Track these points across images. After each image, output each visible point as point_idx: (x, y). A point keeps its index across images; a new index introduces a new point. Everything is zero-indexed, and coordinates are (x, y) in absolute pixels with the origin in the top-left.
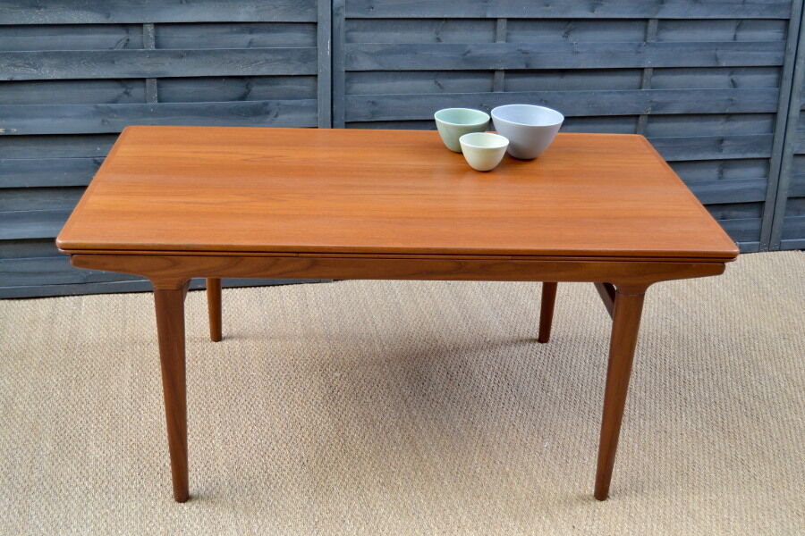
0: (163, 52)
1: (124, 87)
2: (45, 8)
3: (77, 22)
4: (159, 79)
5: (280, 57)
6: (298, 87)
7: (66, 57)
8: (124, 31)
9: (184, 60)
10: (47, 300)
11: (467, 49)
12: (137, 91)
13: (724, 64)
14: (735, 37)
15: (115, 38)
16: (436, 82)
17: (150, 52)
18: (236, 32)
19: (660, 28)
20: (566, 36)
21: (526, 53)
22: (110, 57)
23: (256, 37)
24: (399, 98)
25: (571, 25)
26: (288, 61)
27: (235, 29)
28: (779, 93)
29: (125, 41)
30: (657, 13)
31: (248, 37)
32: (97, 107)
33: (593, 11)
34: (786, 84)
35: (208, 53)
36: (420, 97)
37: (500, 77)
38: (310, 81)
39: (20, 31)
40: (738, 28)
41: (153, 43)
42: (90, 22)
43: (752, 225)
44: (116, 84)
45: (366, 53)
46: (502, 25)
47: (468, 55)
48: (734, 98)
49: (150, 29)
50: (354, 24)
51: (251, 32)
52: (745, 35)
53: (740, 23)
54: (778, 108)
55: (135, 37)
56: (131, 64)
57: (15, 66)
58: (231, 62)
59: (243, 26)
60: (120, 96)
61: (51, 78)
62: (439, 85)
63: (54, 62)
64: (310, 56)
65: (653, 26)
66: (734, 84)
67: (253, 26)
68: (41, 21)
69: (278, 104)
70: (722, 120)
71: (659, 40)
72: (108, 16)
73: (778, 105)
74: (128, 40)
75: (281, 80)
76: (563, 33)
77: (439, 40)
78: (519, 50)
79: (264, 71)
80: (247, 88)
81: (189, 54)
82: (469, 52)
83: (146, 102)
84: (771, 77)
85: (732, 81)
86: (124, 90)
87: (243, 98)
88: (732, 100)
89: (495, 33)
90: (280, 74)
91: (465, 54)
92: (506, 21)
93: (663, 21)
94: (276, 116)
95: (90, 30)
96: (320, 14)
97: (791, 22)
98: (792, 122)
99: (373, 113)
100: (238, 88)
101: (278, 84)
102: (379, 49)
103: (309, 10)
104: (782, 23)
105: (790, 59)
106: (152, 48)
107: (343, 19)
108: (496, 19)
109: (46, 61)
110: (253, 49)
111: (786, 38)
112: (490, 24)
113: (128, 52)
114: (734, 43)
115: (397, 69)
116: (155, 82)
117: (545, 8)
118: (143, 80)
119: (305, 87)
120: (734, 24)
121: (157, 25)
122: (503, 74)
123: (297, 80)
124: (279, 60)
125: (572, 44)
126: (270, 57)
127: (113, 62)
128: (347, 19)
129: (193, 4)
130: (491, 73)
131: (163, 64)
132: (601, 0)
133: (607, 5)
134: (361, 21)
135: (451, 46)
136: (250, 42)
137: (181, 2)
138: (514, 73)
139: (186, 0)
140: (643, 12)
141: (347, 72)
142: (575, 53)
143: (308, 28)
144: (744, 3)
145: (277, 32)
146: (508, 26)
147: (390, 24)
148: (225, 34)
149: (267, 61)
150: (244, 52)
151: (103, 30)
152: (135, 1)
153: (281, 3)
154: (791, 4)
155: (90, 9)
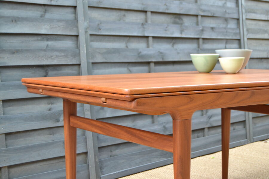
0: (4, 51)
5: (63, 54)
9: (15, 55)
14: (226, 47)
16: (128, 69)
18: (41, 40)
19: (203, 43)
20: (173, 46)
21: (161, 53)
23: (50, 43)
25: (174, 41)
26: (66, 56)
27: (39, 38)
30: (201, 35)
33: (181, 33)
37: (152, 65)
38: (76, 68)
40: (226, 43)
43: (243, 132)
45: (99, 53)
46: (151, 39)
47: (141, 54)
50: (93, 38)
51: (48, 40)
53: (227, 41)
58: (39, 57)
59: (43, 36)
62: (130, 70)
65: (201, 41)
67: (48, 37)
71: (203, 48)
75: (63, 67)
76: (171, 44)
77: (127, 47)
78: (159, 52)
79: (55, 62)
80: (46, 73)
82: (140, 52)
89: (148, 44)
90: (63, 63)
91: (139, 54)
93: (204, 39)
96: (80, 31)
97: (241, 40)
100: (42, 73)
101: (61, 70)
103: (75, 29)
104: (238, 41)
107: (89, 35)
108: (147, 37)
110: (47, 49)
112: (145, 39)
115: (112, 61)
117: (165, 32)
119: (74, 71)
120: (225, 41)
122: (154, 64)
123: (70, 67)
124: (62, 56)
125: (176, 49)
126: (58, 54)
128: (91, 35)
129: (18, 22)
130: (149, 63)
131: (4, 58)
132: (184, 29)
133: (186, 31)
134: (95, 37)
135: (133, 50)
136: (47, 46)
137: (12, 21)
138: (157, 63)
139: (15, 20)
140: (197, 35)
141: (93, 63)
142: (178, 53)
143: (74, 38)
144: (227, 32)
145: (60, 40)
146: (153, 41)
147: (107, 38)
148: (35, 41)
149: (57, 56)
150: (45, 50)
153: (61, 24)
154: (240, 32)
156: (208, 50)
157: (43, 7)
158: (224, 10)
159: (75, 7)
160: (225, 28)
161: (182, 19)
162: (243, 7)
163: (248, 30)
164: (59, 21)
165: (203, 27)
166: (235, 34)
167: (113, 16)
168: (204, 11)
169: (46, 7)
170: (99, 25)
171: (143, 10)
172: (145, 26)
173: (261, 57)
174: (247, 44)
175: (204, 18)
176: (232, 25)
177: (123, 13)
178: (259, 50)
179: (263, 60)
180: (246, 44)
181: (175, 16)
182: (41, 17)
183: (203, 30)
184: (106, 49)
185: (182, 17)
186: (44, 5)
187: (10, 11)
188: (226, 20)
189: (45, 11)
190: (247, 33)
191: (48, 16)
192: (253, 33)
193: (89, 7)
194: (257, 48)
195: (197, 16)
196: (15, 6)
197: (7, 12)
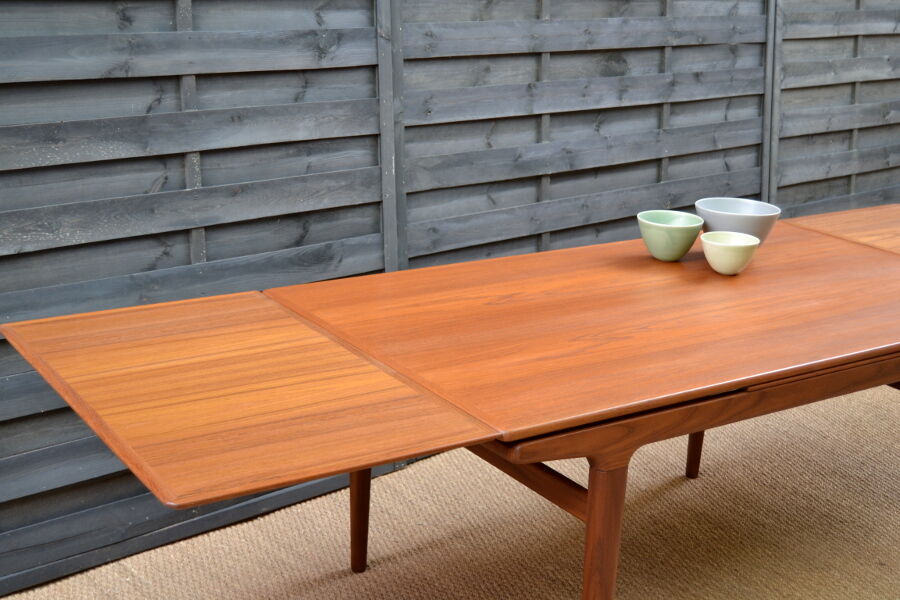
0: (215, 191)
1: (163, 244)
2: (64, 141)
3: (106, 158)
4: (207, 228)
6: (360, 220)
7: (92, 210)
8: (161, 166)
9: (238, 198)
11: (518, 153)
12: (178, 248)
13: (720, 147)
14: (726, 118)
15: (150, 177)
16: (489, 197)
17: (198, 191)
19: (672, 113)
20: (598, 128)
21: (569, 152)
22: (146, 204)
23: (314, 159)
24: (457, 220)
25: (600, 117)
26: (350, 187)
27: (291, 150)
28: (761, 172)
29: (162, 180)
30: (669, 96)
31: (303, 161)
32: (132, 278)
33: (620, 98)
34: (766, 162)
35: (265, 185)
36: (477, 216)
38: (370, 211)
39: (25, 178)
40: (728, 107)
41: (199, 178)
42: (123, 155)
44: (152, 243)
45: (425, 168)
46: (546, 121)
47: (520, 160)
48: (730, 182)
49: (196, 159)
50: (411, 133)
51: (309, 154)
52: (733, 114)
53: (730, 101)
55: (173, 172)
56: (176, 211)
57: (25, 231)
58: (290, 196)
59: (301, 146)
60: (158, 259)
61: (74, 242)
62: (492, 200)
63: (76, 219)
64: (375, 178)
65: (666, 109)
66: (728, 168)
67: (310, 145)
68: (59, 161)
69: (342, 245)
72: (145, 146)
73: (761, 188)
74: (166, 178)
75: (342, 214)
76: (594, 126)
77: (489, 145)
78: (564, 149)
79: (326, 204)
80: (304, 228)
81: (244, 189)
82: (520, 156)
83: (190, 263)
84: (750, 157)
85: (726, 164)
86: (163, 249)
87: (299, 243)
88: (728, 184)
89: (540, 132)
90: (342, 204)
91: (516, 160)
92: (549, 118)
93: (673, 104)
94: (340, 261)
95: (119, 168)
96: (383, 124)
97: (766, 97)
99: (435, 243)
100: (293, 230)
101: (338, 219)
102: (437, 162)
103: (372, 119)
104: (759, 99)
105: (767, 137)
106: (199, 186)
107: (403, 128)
108: (539, 117)
109: (67, 220)
111: (762, 114)
112: (533, 122)
113: (175, 193)
114: (725, 124)
115: (453, 185)
116: (203, 232)
117: (582, 99)
118: (187, 232)
119: (367, 219)
120: (725, 103)
121: (204, 153)
122: (549, 180)
123: (359, 211)
124: (341, 187)
125: (606, 138)
126: (333, 183)
127: (152, 211)
128: (406, 128)
129: (246, 121)
130: (537, 179)
131: (213, 207)
132: (627, 86)
133: (631, 91)
134: (417, 130)
135: (504, 152)
136: (308, 167)
137: (233, 120)
138: (557, 177)
139: (238, 117)
140: (659, 96)
141: (408, 194)
142: (610, 147)
143: (368, 142)
144: (732, 80)
145: (337, 150)
146: (551, 121)
147: (444, 130)
148: (280, 158)
149: (330, 189)
150: (304, 180)
151: (136, 166)
152: (178, 122)
153: (340, 112)
154: (765, 77)
155: (122, 138)
156: (682, 130)
157: (301, 76)
158: (732, 27)
159: (374, 68)
160: (729, 72)
161: (625, 61)
162: (779, 12)
163: (784, 69)
164: (336, 106)
165: (674, 75)
166: (753, 83)
167: (461, 74)
168: (679, 34)
169: (308, 76)
170: (426, 102)
171: (531, 51)
172: (534, 91)
173: (811, 132)
174: (780, 103)
175: (678, 52)
176: (748, 60)
177: (484, 63)
178: (808, 116)
179: (815, 138)
180: (776, 104)
181: (608, 55)
182: (296, 100)
183: (673, 84)
184: (440, 157)
185: (625, 56)
186: (304, 71)
187: (228, 94)
188: (734, 50)
189: (306, 85)
190: (782, 77)
191: (313, 95)
192: (797, 74)
193: (407, 61)
194: (805, 111)
195: (662, 49)
196: (238, 81)
197: (221, 98)
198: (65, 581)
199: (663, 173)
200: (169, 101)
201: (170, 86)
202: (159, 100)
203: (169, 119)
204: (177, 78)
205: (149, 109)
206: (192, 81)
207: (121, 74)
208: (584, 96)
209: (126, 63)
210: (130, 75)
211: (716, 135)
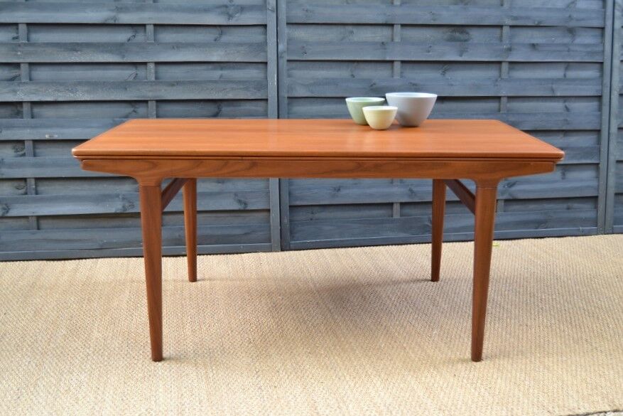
0: (161, 82)
1: (133, 106)
2: (81, 51)
3: (103, 61)
4: (158, 101)
5: (242, 87)
6: (254, 108)
7: (94, 85)
8: (134, 69)
9: (175, 88)
10: (73, 261)
11: (374, 82)
12: (142, 110)
13: (559, 94)
14: (565, 76)
15: (127, 73)
17: (152, 82)
18: (212, 69)
19: (510, 69)
20: (444, 73)
21: (415, 85)
22: (124, 85)
23: (225, 72)
25: (446, 66)
26: (247, 89)
27: (210, 66)
28: (601, 115)
29: (134, 75)
30: (507, 57)
31: (216, 74)
32: (114, 121)
33: (461, 55)
34: (605, 109)
35: (191, 82)
38: (262, 103)
39: (63, 67)
40: (567, 69)
41: (154, 76)
42: (111, 60)
43: (591, 214)
44: (127, 104)
45: (302, 85)
46: (397, 66)
47: (374, 86)
48: (568, 119)
49: (152, 66)
50: (294, 65)
51: (222, 69)
52: (572, 74)
53: (568, 65)
54: (601, 126)
55: (141, 72)
56: (138, 90)
57: (59, 91)
58: (207, 89)
59: (215, 65)
60: (130, 113)
61: (84, 99)
63: (86, 88)
64: (262, 85)
65: (505, 67)
66: (567, 109)
67: (222, 65)
68: (78, 60)
70: (561, 135)
71: (510, 77)
72: (123, 57)
73: (601, 124)
74: (137, 74)
75: (242, 103)
76: (441, 71)
77: (353, 76)
78: (410, 83)
79: (230, 96)
80: (219, 108)
81: (178, 83)
82: (374, 84)
83: (148, 117)
84: (595, 104)
85: (566, 107)
86: (132, 109)
87: (216, 116)
88: (567, 120)
89: (393, 72)
90: (242, 98)
91: (372, 86)
92: (399, 63)
93: (511, 63)
95: (111, 67)
96: (269, 56)
97: (604, 64)
98: (613, 138)
100: (212, 109)
101: (240, 106)
102: (312, 82)
103: (262, 54)
104: (598, 66)
105: (607, 91)
106: (153, 79)
107: (286, 63)
108: (392, 62)
109: (79, 88)
110: (222, 80)
111: (602, 76)
112: (389, 66)
113: (137, 81)
114: (564, 79)
116: (155, 103)
117: (427, 54)
118: (146, 102)
119: (259, 108)
120: (563, 66)
121: (157, 64)
123: (253, 103)
124: (241, 89)
125: (448, 79)
126: (235, 86)
127: (126, 89)
128: (288, 61)
129: (181, 49)
131: (160, 90)
132: (467, 48)
133: (471, 51)
134: (298, 63)
135: (364, 80)
136: (221, 76)
137: (173, 47)
139: (177, 46)
140: (496, 57)
141: (289, 98)
142: (451, 85)
143: (262, 66)
144: (569, 51)
145: (240, 69)
146: (402, 67)
148: (205, 70)
149: (232, 89)
150: (217, 82)
151: (120, 67)
152: (142, 47)
153: (242, 48)
154: (603, 51)
155: (111, 52)
156: (520, 80)
157: (218, 28)
158: (567, 15)
159: (265, 26)
160: (567, 45)
161: (467, 33)
162: (617, 7)
164: (239, 44)
165: (511, 44)
166: (591, 54)
167: (332, 34)
168: (516, 18)
169: (223, 29)
170: (303, 47)
172: (387, 47)
175: (517, 30)
176: (587, 39)
177: (350, 28)
180: (616, 70)
181: (453, 28)
182: (215, 40)
183: (510, 50)
184: (314, 79)
185: (468, 30)
186: (220, 26)
187: (174, 35)
188: (571, 31)
189: (221, 34)
191: (225, 38)
193: (288, 24)
195: (501, 27)
196: (180, 29)
197: (168, 37)
198: (70, 261)
199: (502, 106)
200: (140, 37)
201: (141, 29)
202: (134, 36)
203: (139, 45)
204: (144, 25)
205: (129, 40)
206: (152, 27)
207: (112, 22)
208: (429, 52)
209: (115, 17)
210: (117, 22)
211: (554, 86)
